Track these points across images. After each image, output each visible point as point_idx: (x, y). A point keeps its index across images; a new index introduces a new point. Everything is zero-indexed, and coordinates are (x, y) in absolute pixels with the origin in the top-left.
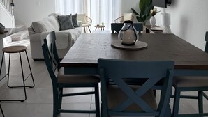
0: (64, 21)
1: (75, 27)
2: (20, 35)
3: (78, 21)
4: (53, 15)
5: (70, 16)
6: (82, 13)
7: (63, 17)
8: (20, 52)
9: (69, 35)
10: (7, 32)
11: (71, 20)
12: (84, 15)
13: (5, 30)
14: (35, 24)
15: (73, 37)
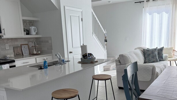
0: (149, 54)
1: (160, 61)
2: (110, 66)
3: (164, 55)
4: (139, 48)
5: (155, 49)
6: (170, 47)
7: (148, 50)
8: (105, 80)
9: (154, 68)
10: (97, 62)
11: (156, 53)
12: (171, 48)
13: (96, 60)
14: (122, 56)
15: (157, 70)
